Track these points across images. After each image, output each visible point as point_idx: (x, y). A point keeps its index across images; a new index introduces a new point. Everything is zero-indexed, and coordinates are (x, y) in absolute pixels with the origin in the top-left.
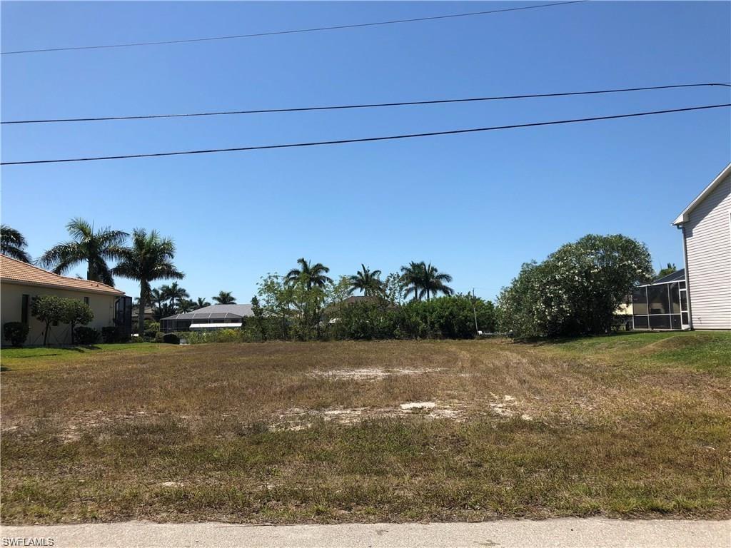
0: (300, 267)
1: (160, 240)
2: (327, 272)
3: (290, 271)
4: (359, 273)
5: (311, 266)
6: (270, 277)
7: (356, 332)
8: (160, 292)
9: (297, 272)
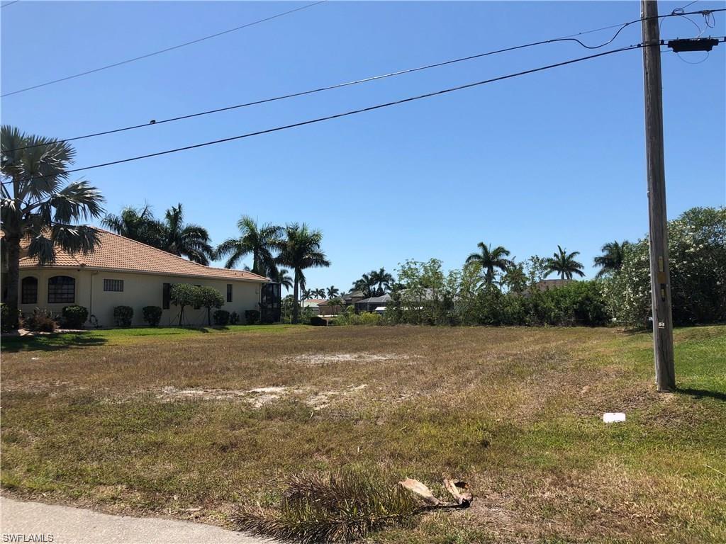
0: (480, 252)
1: (309, 232)
2: (507, 255)
3: (469, 255)
4: (555, 255)
5: (491, 250)
6: (408, 263)
7: (487, 317)
8: (370, 277)
9: (477, 256)
